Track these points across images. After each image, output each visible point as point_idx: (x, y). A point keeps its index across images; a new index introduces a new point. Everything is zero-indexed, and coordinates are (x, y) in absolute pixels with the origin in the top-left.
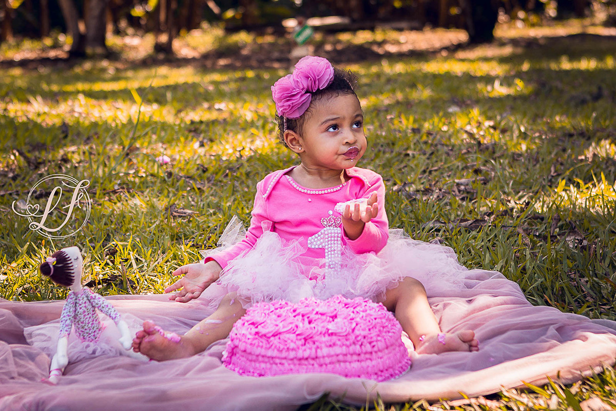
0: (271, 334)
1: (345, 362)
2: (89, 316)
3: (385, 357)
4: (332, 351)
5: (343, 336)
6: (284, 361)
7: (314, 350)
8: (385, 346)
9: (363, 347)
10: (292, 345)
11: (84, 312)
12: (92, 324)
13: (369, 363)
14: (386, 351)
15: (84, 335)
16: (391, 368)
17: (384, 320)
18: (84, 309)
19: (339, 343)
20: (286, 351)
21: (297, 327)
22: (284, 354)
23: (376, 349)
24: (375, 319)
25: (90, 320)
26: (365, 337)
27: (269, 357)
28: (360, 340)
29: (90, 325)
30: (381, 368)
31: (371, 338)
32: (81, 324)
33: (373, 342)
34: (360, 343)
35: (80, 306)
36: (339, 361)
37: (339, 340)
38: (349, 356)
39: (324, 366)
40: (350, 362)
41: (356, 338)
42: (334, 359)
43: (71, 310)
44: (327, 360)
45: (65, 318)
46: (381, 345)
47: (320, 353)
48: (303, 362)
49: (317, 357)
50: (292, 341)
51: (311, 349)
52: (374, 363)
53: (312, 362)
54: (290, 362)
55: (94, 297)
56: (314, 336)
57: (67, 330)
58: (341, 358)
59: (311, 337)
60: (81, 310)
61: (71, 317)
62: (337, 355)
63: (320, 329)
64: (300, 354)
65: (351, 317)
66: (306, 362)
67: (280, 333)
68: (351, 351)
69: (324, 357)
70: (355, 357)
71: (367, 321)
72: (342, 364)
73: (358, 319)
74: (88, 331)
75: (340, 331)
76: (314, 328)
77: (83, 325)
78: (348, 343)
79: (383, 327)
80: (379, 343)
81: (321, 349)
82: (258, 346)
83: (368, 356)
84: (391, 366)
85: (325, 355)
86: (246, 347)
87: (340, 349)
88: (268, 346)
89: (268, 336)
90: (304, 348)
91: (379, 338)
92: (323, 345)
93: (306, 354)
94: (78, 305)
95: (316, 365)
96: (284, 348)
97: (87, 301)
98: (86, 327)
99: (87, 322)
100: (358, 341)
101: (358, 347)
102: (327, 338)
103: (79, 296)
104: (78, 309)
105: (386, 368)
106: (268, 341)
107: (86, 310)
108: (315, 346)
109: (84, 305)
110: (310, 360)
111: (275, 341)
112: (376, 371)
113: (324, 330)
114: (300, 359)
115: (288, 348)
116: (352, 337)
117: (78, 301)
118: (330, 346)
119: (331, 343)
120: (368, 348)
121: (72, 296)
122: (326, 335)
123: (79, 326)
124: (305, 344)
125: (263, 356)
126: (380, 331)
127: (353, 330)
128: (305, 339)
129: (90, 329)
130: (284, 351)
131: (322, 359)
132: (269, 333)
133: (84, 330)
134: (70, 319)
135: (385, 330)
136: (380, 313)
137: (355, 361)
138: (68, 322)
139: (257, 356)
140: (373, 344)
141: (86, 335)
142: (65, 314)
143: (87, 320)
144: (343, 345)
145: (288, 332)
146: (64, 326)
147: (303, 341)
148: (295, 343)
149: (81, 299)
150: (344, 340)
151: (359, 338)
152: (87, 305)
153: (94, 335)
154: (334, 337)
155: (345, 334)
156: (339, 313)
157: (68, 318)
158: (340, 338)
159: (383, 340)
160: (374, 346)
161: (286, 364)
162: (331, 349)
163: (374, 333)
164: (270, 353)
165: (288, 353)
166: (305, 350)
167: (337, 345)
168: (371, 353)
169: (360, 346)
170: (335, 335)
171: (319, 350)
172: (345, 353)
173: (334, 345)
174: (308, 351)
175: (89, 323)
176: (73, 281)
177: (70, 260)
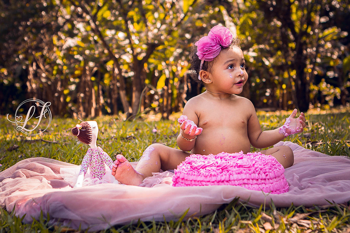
0: (200, 167)
1: (248, 184)
2: (99, 164)
3: (274, 183)
4: (240, 177)
5: (247, 167)
6: (208, 183)
7: (228, 176)
8: (274, 176)
9: (260, 175)
10: (213, 173)
13: (264, 185)
14: (275, 179)
15: (95, 176)
16: (279, 190)
17: (273, 161)
18: (96, 159)
19: (244, 172)
20: (210, 177)
21: (217, 162)
22: (208, 179)
23: (268, 177)
24: (268, 160)
25: (99, 167)
26: (261, 170)
27: (198, 181)
28: (259, 170)
29: (99, 170)
31: (265, 170)
32: (94, 169)
33: (267, 172)
34: (258, 172)
35: (94, 158)
36: (244, 184)
37: (245, 170)
38: (251, 180)
40: (252, 184)
41: (255, 169)
42: (241, 182)
43: (88, 159)
44: (237, 182)
45: (84, 164)
47: (232, 178)
48: (221, 183)
49: (230, 180)
50: (214, 171)
51: (226, 175)
52: (267, 186)
53: (226, 183)
54: (212, 184)
55: (102, 154)
56: (228, 167)
57: (85, 170)
58: (246, 181)
59: (226, 168)
60: (94, 160)
61: (88, 163)
62: (243, 180)
63: (232, 163)
64: (219, 178)
66: (223, 184)
67: (206, 166)
68: (252, 178)
69: (234, 180)
70: (255, 182)
71: (263, 160)
72: (246, 185)
73: (256, 159)
75: (245, 164)
76: (228, 162)
78: (250, 172)
79: (273, 165)
80: (270, 173)
81: (233, 175)
82: (192, 175)
83: (263, 181)
84: (278, 189)
85: (235, 179)
86: (184, 176)
87: (245, 175)
88: (198, 174)
89: (198, 168)
90: (221, 175)
91: (270, 171)
92: (234, 173)
93: (223, 179)
94: (93, 156)
96: (208, 175)
97: (98, 155)
98: (97, 171)
99: (97, 168)
100: (257, 171)
101: (257, 174)
102: (237, 168)
103: (94, 151)
105: (275, 190)
106: (198, 171)
107: (97, 160)
108: (228, 173)
109: (96, 157)
111: (202, 171)
113: (235, 164)
114: (219, 182)
115: (211, 175)
116: (253, 169)
117: (93, 154)
118: (239, 173)
119: (239, 172)
121: (90, 151)
122: (236, 167)
123: (92, 170)
124: (222, 172)
125: (195, 181)
126: (271, 166)
127: (254, 165)
128: (222, 169)
129: (99, 173)
130: (208, 177)
133: (95, 173)
135: (274, 166)
137: (255, 184)
138: (86, 166)
139: (191, 181)
140: (266, 174)
142: (85, 161)
143: (97, 166)
144: (247, 173)
145: (211, 166)
146: (83, 168)
148: (216, 171)
149: (95, 153)
150: (248, 170)
151: (257, 169)
152: (98, 157)
153: (101, 176)
154: (241, 169)
155: (248, 166)
158: (245, 169)
159: (273, 172)
160: (267, 175)
162: (239, 175)
163: (267, 167)
164: (199, 178)
165: (211, 178)
166: (222, 176)
167: (243, 173)
168: (265, 179)
169: (258, 174)
170: (242, 167)
171: (231, 176)
172: (248, 178)
173: (241, 173)
174: (224, 176)
175: (98, 169)
176: (91, 141)
177: (90, 128)
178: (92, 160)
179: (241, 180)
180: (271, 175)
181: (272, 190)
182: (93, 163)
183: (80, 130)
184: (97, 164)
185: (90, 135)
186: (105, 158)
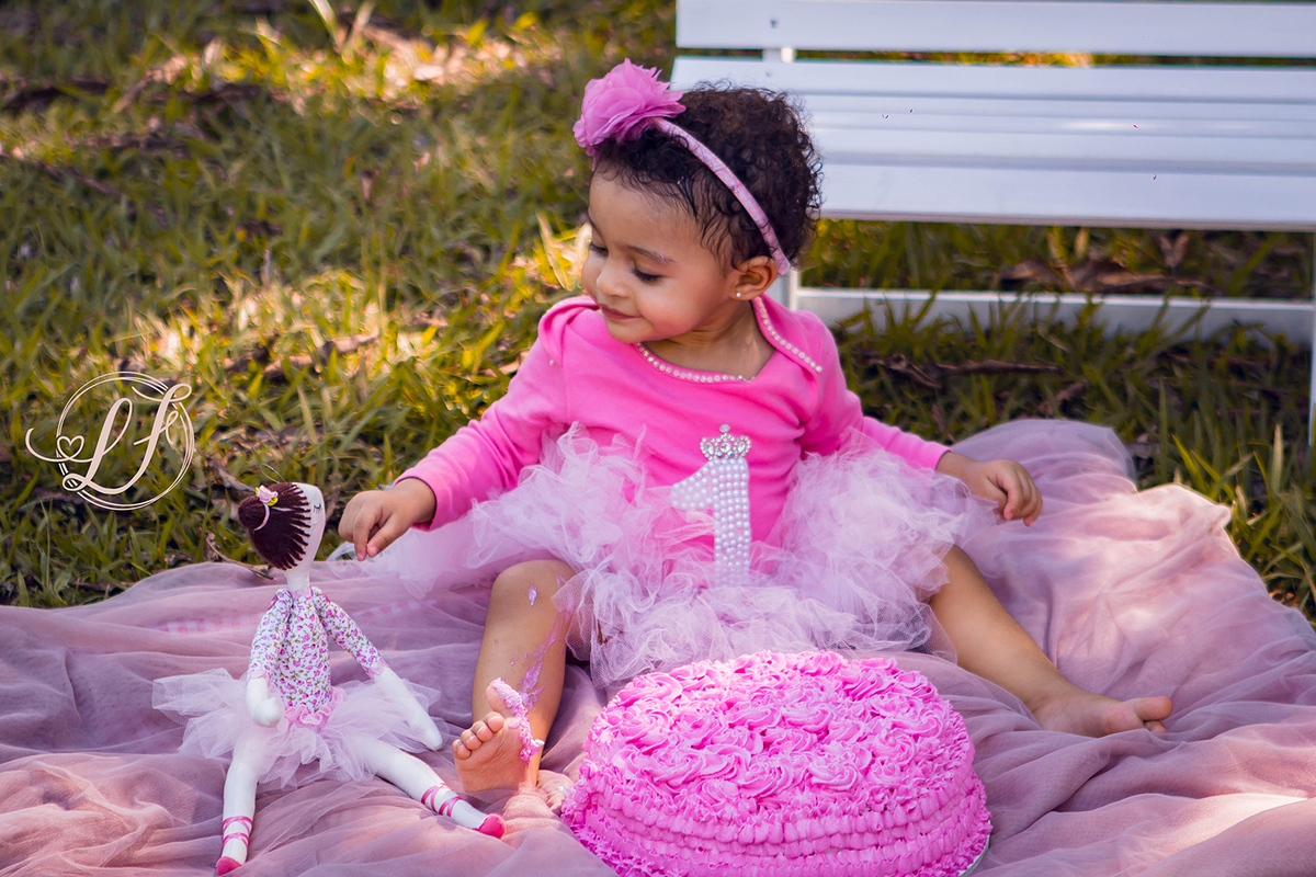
0: (680, 781)
1: (847, 849)
4: (817, 827)
5: (845, 791)
6: (708, 845)
7: (778, 825)
8: (938, 805)
9: (887, 813)
10: (730, 811)
11: (307, 638)
12: (317, 672)
13: (899, 848)
14: (939, 816)
17: (934, 741)
19: (834, 807)
20: (715, 825)
21: (739, 761)
22: (709, 831)
24: (916, 737)
26: (892, 790)
27: (675, 833)
28: (883, 798)
29: (311, 675)
31: (907, 792)
32: (293, 668)
33: (910, 801)
34: (882, 806)
35: (300, 624)
36: (833, 849)
37: (836, 802)
38: (856, 836)
39: (801, 859)
40: (857, 850)
41: (872, 794)
42: (822, 845)
43: (280, 627)
44: (807, 847)
45: (267, 642)
46: (926, 805)
47: (791, 833)
48: (753, 850)
49: (784, 841)
50: (728, 801)
51: (771, 822)
52: (911, 846)
53: (772, 851)
54: (723, 848)
56: (779, 791)
58: (837, 841)
59: (773, 794)
60: (299, 635)
61: (278, 641)
62: (830, 836)
63: (792, 772)
64: (747, 833)
65: (860, 734)
66: (760, 851)
67: (702, 778)
68: (861, 828)
69: (799, 840)
70: (869, 839)
71: (898, 747)
72: (840, 854)
73: (876, 742)
76: (779, 769)
78: (854, 806)
79: (934, 760)
80: (923, 800)
81: (795, 822)
82: (652, 805)
83: (897, 833)
85: (803, 835)
86: (622, 801)
87: (837, 821)
88: (675, 807)
89: (672, 782)
90: (755, 818)
91: (924, 790)
92: (800, 813)
93: (761, 834)
95: (781, 858)
96: (710, 817)
97: (316, 615)
98: (302, 678)
100: (877, 802)
101: (877, 815)
102: (807, 796)
104: (294, 630)
106: (673, 795)
108: (779, 815)
109: (309, 622)
110: (768, 846)
111: (690, 797)
112: (915, 866)
113: (801, 774)
114: (747, 844)
115: (720, 818)
116: (864, 793)
118: (815, 815)
119: (818, 809)
120: (899, 815)
121: (286, 598)
122: (806, 788)
123: (287, 673)
124: (758, 811)
125: (662, 829)
126: (924, 772)
127: (866, 772)
128: (759, 799)
129: (309, 684)
130: (710, 824)
131: (794, 845)
132: (676, 776)
133: (295, 684)
134: (275, 644)
135: (936, 765)
136: (924, 719)
137: (870, 847)
139: (649, 826)
140: (910, 807)
142: (267, 633)
143: (308, 659)
144: (844, 814)
145: (717, 775)
147: (754, 801)
148: (736, 805)
150: (847, 801)
151: (879, 795)
152: (314, 623)
153: (315, 702)
154: (823, 794)
155: (848, 787)
156: (833, 723)
158: (836, 794)
159: (932, 792)
160: (911, 811)
161: (714, 852)
162: (816, 821)
163: (912, 778)
164: (678, 824)
165: (719, 828)
166: (759, 825)
167: (830, 812)
168: (905, 825)
169: (882, 813)
170: (827, 790)
171: (789, 826)
172: (845, 830)
173: (823, 812)
174: (765, 827)
175: (310, 668)
179: (823, 839)
181: (927, 859)
182: (294, 644)
183: (271, 508)
185: (302, 533)
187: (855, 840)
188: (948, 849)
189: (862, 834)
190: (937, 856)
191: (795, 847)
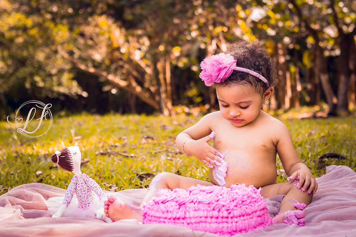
0: (161, 202)
1: (206, 222)
2: (84, 193)
3: (240, 222)
4: (197, 214)
5: (207, 204)
6: (166, 220)
8: (241, 214)
9: (221, 213)
10: (171, 209)
11: (81, 189)
12: (87, 198)
13: (225, 225)
14: (242, 218)
15: (82, 205)
18: (81, 187)
19: (202, 208)
21: (179, 197)
22: (165, 215)
23: (231, 215)
25: (85, 195)
26: (223, 206)
27: (157, 217)
29: (85, 199)
30: (234, 229)
31: (229, 207)
34: (218, 210)
35: (79, 186)
36: (202, 222)
37: (204, 207)
38: (209, 218)
39: (190, 224)
40: (210, 223)
42: (198, 220)
44: (193, 220)
45: (68, 193)
47: (187, 215)
48: (177, 221)
49: (185, 218)
51: (182, 211)
52: (230, 225)
53: (182, 221)
54: (169, 221)
55: (88, 181)
56: (186, 203)
57: (68, 200)
58: (203, 219)
59: (183, 204)
60: (79, 188)
61: (72, 192)
62: (200, 217)
67: (168, 201)
68: (211, 216)
69: (190, 218)
70: (214, 220)
74: (84, 202)
75: (204, 200)
77: (81, 198)
78: (209, 209)
81: (189, 212)
83: (224, 220)
85: (191, 216)
87: (203, 213)
89: (159, 202)
90: (177, 211)
93: (178, 215)
94: (77, 184)
95: (185, 224)
96: (165, 211)
98: (83, 200)
100: (217, 208)
101: (216, 212)
103: (79, 178)
104: (78, 187)
107: (82, 188)
108: (185, 210)
109: (81, 185)
110: (181, 219)
111: (162, 206)
112: (230, 231)
113: (195, 200)
114: (174, 219)
115: (168, 211)
116: (212, 206)
117: (77, 182)
118: (196, 210)
121: (75, 178)
122: (196, 203)
124: (179, 208)
126: (238, 203)
127: (217, 201)
128: (180, 205)
129: (86, 202)
130: (165, 213)
131: (189, 219)
132: (160, 200)
133: (82, 202)
134: (70, 193)
137: (214, 222)
138: (69, 195)
139: (152, 216)
140: (229, 211)
141: (83, 205)
143: (83, 195)
144: (206, 210)
145: (172, 200)
146: (67, 197)
147: (178, 206)
148: (173, 207)
149: (79, 180)
150: (207, 207)
152: (83, 185)
154: (200, 205)
155: (208, 203)
157: (69, 192)
158: (204, 205)
160: (230, 213)
161: (167, 222)
162: (196, 212)
165: (167, 214)
167: (201, 210)
168: (227, 217)
169: (218, 212)
170: (201, 203)
171: (187, 213)
172: (205, 216)
173: (199, 210)
174: (180, 213)
176: (73, 168)
177: (70, 154)
178: (77, 189)
179: (198, 218)
180: (236, 213)
182: (78, 191)
183: (59, 157)
184: (83, 193)
185: (70, 162)
186: (91, 184)
187: (209, 220)
188: (244, 228)
189: (212, 217)
190: (238, 229)
191: (189, 220)
